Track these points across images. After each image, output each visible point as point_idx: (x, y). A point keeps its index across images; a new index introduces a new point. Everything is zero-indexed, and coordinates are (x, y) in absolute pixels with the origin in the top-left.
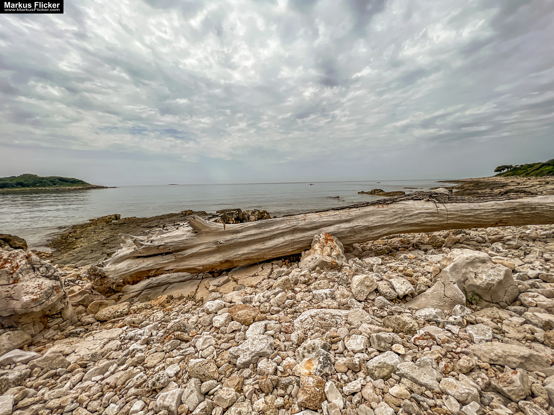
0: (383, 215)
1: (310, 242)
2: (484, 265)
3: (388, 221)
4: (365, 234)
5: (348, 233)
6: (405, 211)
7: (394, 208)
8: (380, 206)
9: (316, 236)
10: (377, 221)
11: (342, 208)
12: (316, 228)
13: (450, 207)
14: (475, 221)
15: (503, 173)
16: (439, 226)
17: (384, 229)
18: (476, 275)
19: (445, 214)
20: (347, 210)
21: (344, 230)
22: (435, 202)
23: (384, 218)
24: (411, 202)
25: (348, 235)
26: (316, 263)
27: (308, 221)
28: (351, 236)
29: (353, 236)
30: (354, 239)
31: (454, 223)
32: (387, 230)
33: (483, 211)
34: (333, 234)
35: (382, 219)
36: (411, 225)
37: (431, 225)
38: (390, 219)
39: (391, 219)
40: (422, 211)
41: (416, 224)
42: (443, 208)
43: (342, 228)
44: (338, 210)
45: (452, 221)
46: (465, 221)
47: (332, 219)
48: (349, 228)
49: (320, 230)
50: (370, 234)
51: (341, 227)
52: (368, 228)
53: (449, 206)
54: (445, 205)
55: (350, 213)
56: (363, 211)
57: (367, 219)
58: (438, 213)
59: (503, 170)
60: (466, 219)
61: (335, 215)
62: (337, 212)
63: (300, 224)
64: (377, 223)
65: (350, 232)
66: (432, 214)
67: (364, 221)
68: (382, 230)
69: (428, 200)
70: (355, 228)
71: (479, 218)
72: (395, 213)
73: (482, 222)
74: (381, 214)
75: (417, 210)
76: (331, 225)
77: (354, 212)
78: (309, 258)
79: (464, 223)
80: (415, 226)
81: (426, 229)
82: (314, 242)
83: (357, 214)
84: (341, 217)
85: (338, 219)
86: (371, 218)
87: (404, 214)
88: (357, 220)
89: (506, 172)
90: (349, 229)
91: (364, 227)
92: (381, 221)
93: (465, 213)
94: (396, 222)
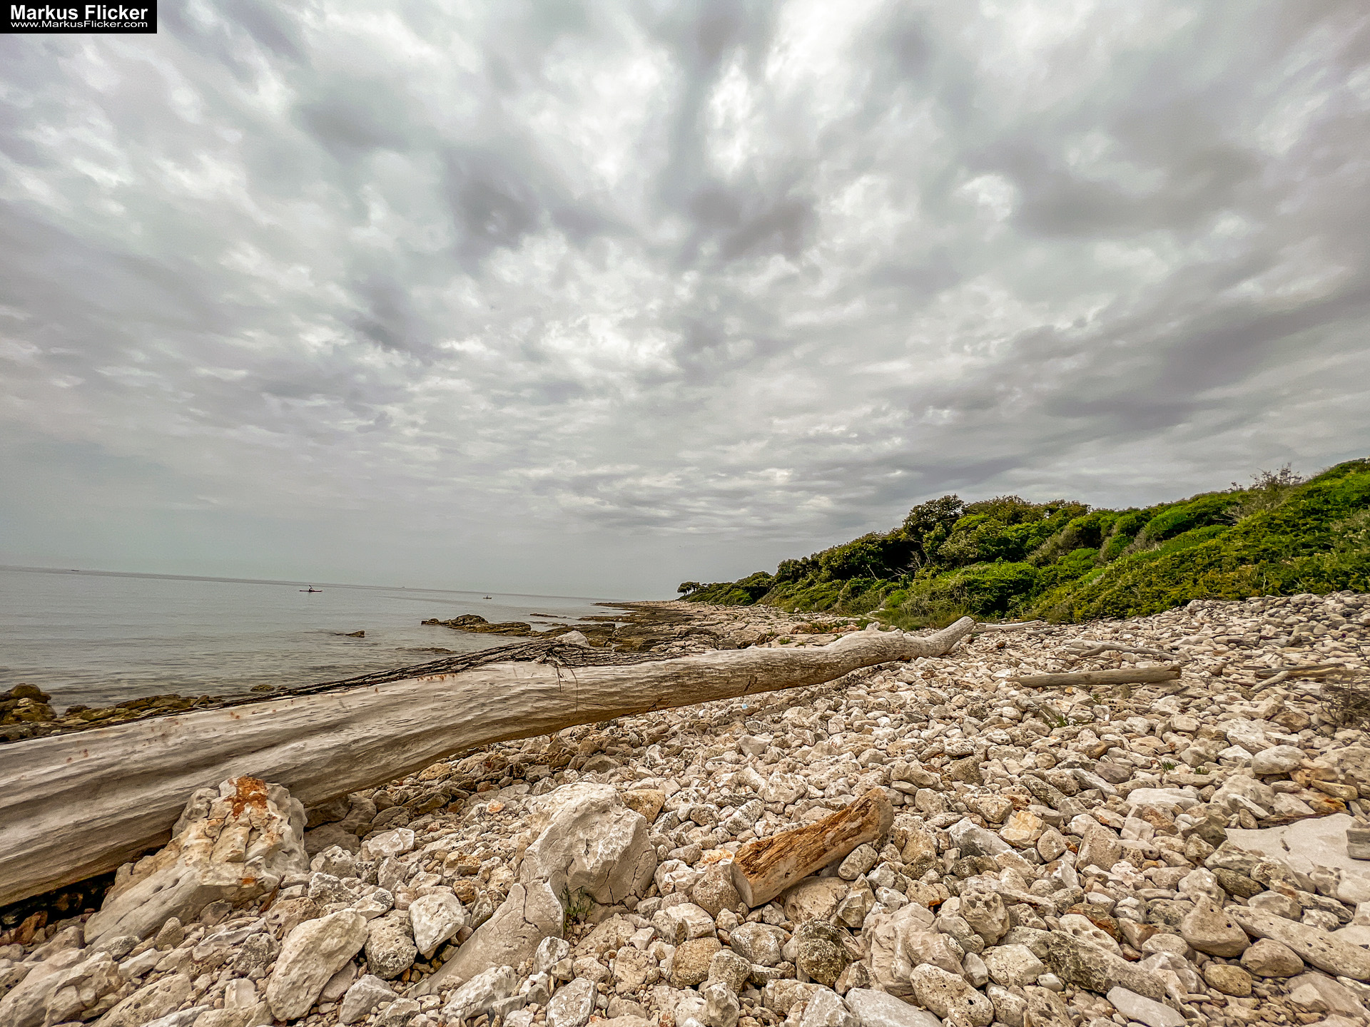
0: (439, 701)
1: (171, 817)
2: (605, 817)
3: (452, 716)
4: (383, 762)
5: (328, 766)
6: (494, 687)
7: (468, 683)
8: (436, 678)
9: (199, 792)
10: (421, 719)
11: (322, 689)
12: (211, 762)
13: (582, 676)
14: (623, 704)
15: (689, 596)
16: (561, 719)
17: (438, 741)
18: (588, 845)
19: (573, 692)
20: (337, 693)
21: (315, 756)
22: (556, 665)
23: (442, 708)
24: (509, 665)
25: (327, 770)
26: (170, 904)
27: (179, 741)
28: (338, 772)
29: (344, 771)
30: (347, 781)
31: (588, 711)
32: (446, 742)
33: (635, 682)
34: (273, 776)
35: (434, 714)
36: (504, 722)
37: (546, 719)
38: (457, 711)
39: (461, 710)
40: (530, 687)
41: (516, 720)
42: (570, 677)
43: (309, 753)
44: (308, 693)
45: (584, 706)
46: (606, 704)
47: (277, 726)
48: (333, 748)
49: (223, 768)
50: (397, 760)
51: (308, 749)
52: (395, 743)
53: (584, 674)
54: (575, 671)
55: (344, 700)
56: (388, 693)
57: (393, 716)
58: (560, 690)
59: (689, 589)
60: (609, 700)
61: (294, 710)
62: (302, 702)
63: (136, 757)
64: (421, 724)
65: (336, 760)
66: (549, 693)
67: (384, 721)
68: (433, 743)
69: (545, 661)
70: (354, 746)
71: (628, 697)
72: (471, 696)
73: (634, 704)
74: (436, 698)
75: (519, 684)
76: (273, 746)
77: (358, 699)
78: (143, 888)
79: (605, 708)
80: (513, 724)
81: (535, 728)
82: (188, 818)
83: (367, 703)
84: (313, 718)
85: (301, 722)
86: (407, 714)
87: (489, 696)
88: (365, 723)
89: (692, 595)
90: (332, 753)
91: (381, 740)
92: (434, 718)
93: (607, 687)
94: (469, 718)
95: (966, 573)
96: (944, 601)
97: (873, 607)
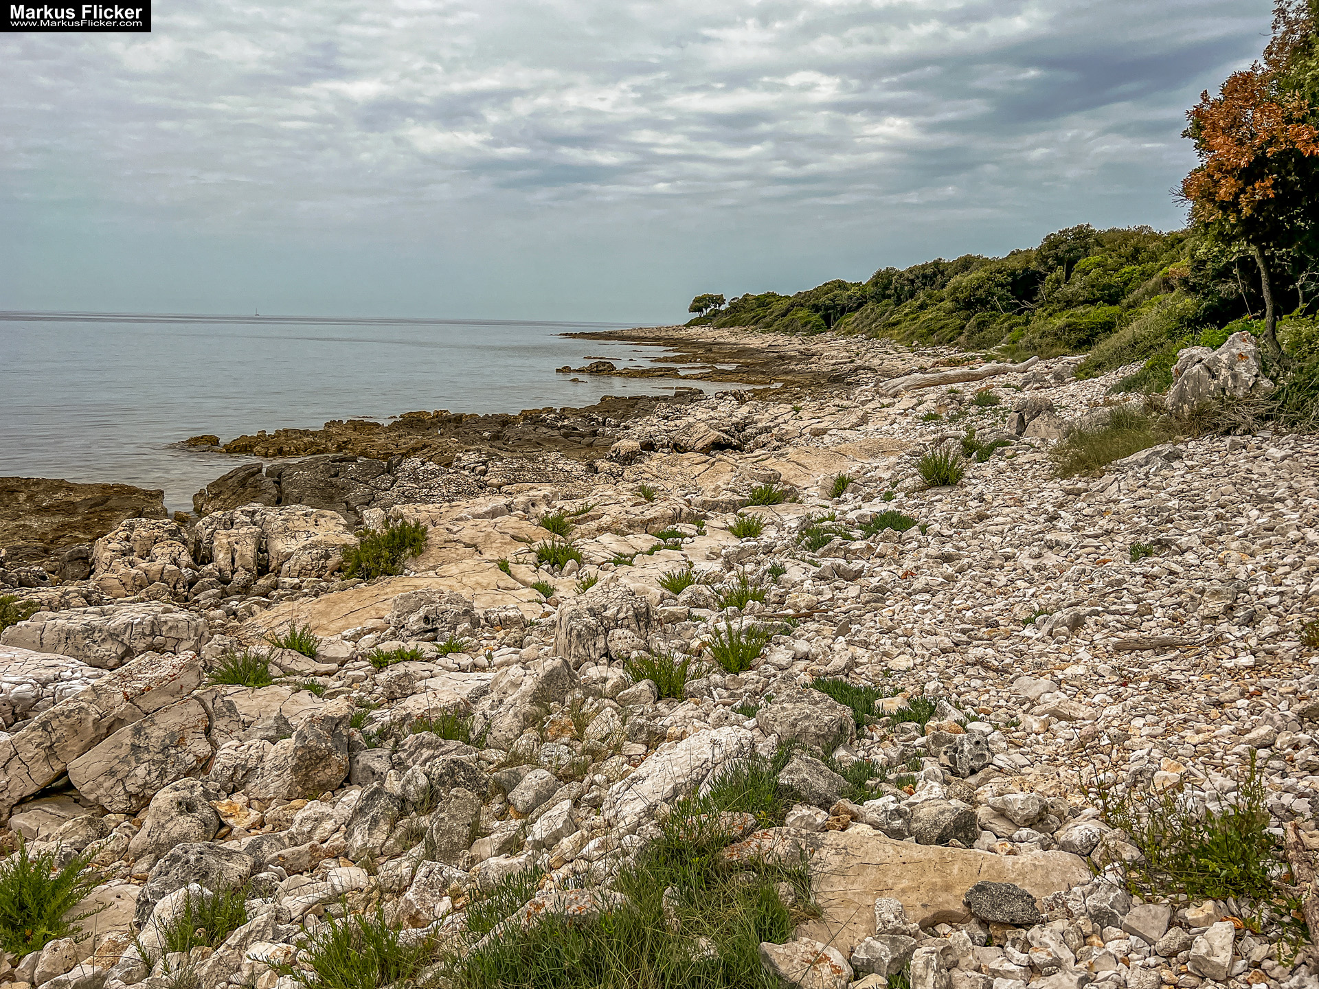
15: (711, 317)
59: (708, 307)
89: (715, 316)
95: (1072, 316)
96: (1049, 339)
97: (997, 341)
